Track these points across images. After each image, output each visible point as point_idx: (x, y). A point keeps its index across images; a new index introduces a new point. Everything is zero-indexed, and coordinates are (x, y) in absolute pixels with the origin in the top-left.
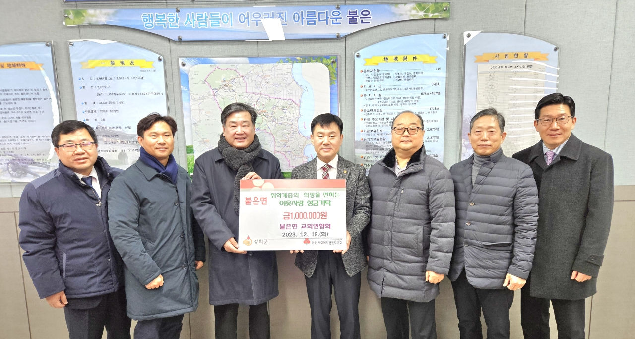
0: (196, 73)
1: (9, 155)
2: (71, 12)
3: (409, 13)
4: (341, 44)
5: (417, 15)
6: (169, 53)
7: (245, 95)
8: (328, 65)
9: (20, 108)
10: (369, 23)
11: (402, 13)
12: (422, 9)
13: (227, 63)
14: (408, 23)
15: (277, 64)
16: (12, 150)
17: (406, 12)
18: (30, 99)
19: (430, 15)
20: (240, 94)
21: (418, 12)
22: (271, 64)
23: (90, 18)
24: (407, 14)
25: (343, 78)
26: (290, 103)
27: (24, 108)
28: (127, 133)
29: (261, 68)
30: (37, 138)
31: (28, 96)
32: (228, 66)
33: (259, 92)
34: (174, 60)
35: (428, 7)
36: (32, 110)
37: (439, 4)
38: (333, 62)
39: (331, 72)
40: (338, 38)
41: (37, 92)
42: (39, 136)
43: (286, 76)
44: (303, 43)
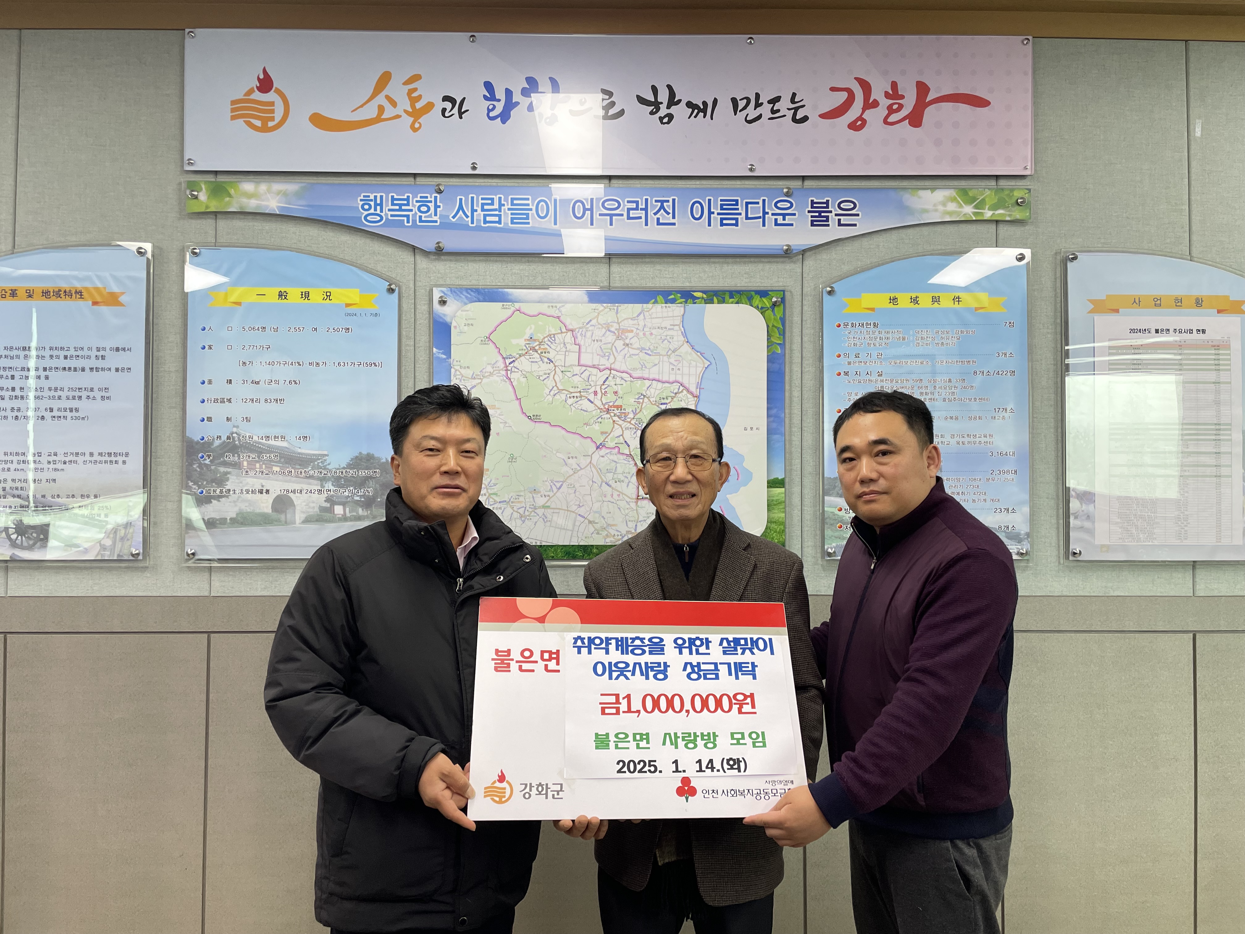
0: (470, 322)
1: (14, 496)
2: (203, 186)
3: (941, 208)
4: (793, 267)
5: (958, 213)
6: (412, 277)
7: (577, 370)
8: (762, 310)
9: (56, 389)
10: (855, 225)
11: (926, 207)
12: (970, 200)
13: (539, 302)
14: (938, 228)
15: (650, 305)
16: (23, 485)
17: (935, 205)
18: (83, 370)
19: (988, 214)
20: (563, 369)
21: (961, 206)
22: (638, 307)
23: (244, 200)
24: (936, 210)
25: (797, 339)
26: (676, 391)
27: (66, 389)
28: (299, 451)
29: (613, 313)
30: (88, 457)
31: (79, 363)
32: (544, 308)
33: (608, 365)
34: (422, 293)
35: (982, 197)
36: (84, 394)
37: (1007, 192)
38: (774, 305)
39: (770, 326)
40: (787, 254)
41: (100, 354)
42: (91, 454)
43: (671, 333)
44: (709, 263)
